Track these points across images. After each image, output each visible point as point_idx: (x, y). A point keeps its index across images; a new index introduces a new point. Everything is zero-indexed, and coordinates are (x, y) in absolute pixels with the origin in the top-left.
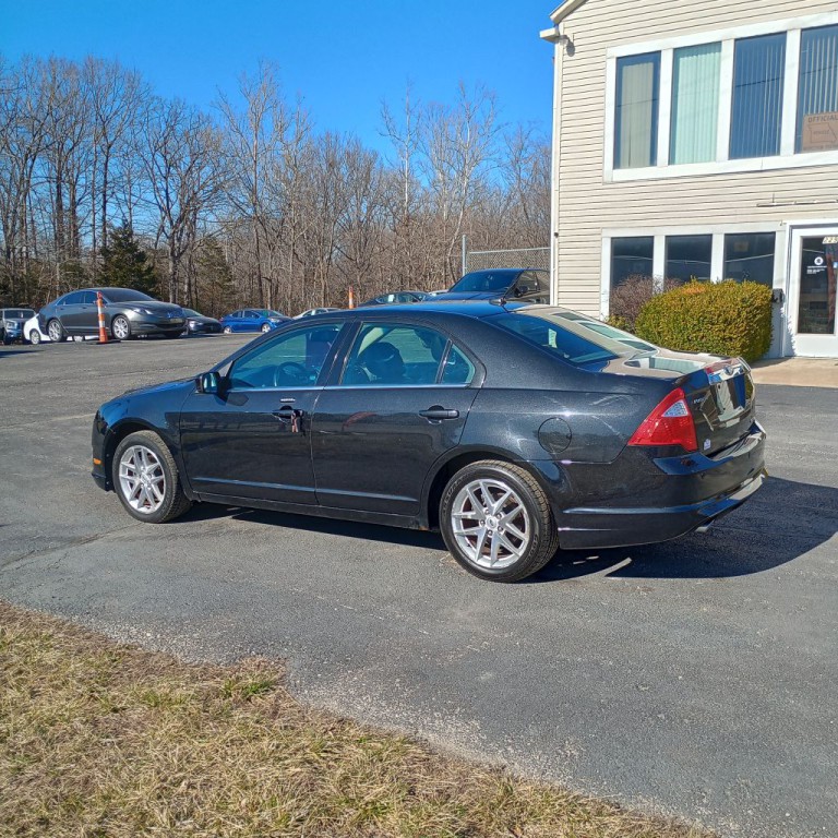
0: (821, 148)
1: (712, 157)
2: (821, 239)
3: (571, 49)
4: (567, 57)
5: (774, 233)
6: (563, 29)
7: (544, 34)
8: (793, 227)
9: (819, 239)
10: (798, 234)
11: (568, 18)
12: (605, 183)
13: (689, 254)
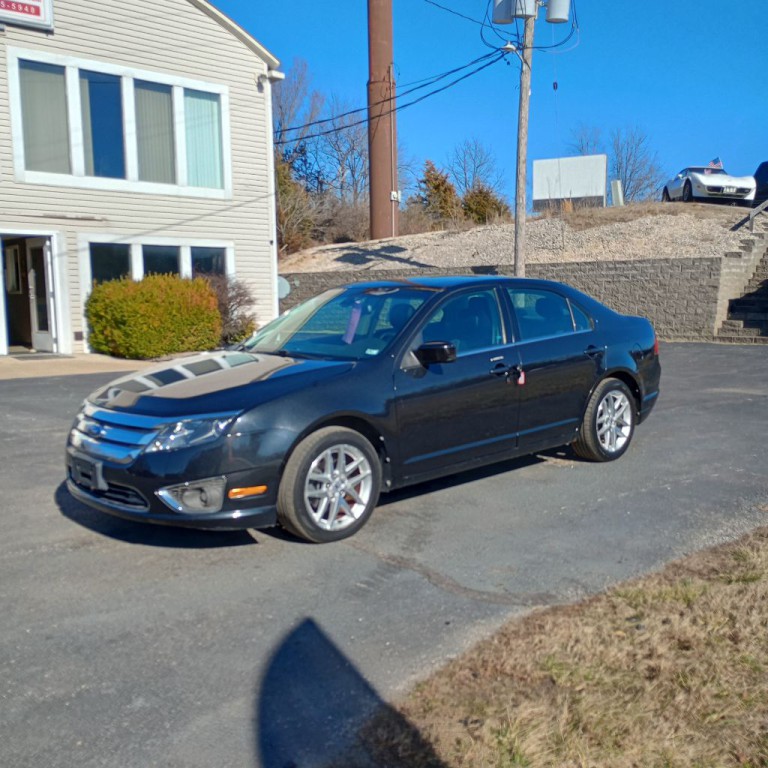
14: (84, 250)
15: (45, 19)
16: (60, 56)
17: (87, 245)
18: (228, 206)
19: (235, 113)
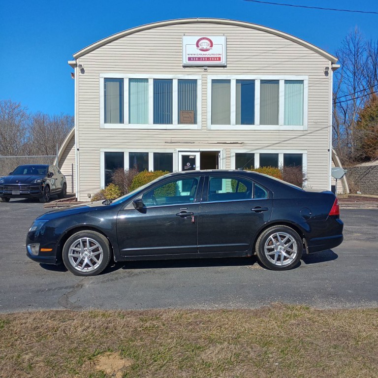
0: (187, 123)
1: (146, 122)
2: (189, 156)
3: (83, 71)
4: (81, 74)
5: (172, 153)
6: (79, 61)
7: (70, 62)
8: (179, 151)
9: (188, 156)
10: (181, 154)
11: (80, 58)
12: (100, 129)
13: (139, 160)
14: (233, 156)
15: (223, 62)
16: (228, 76)
17: (235, 154)
18: (304, 133)
19: (311, 88)
